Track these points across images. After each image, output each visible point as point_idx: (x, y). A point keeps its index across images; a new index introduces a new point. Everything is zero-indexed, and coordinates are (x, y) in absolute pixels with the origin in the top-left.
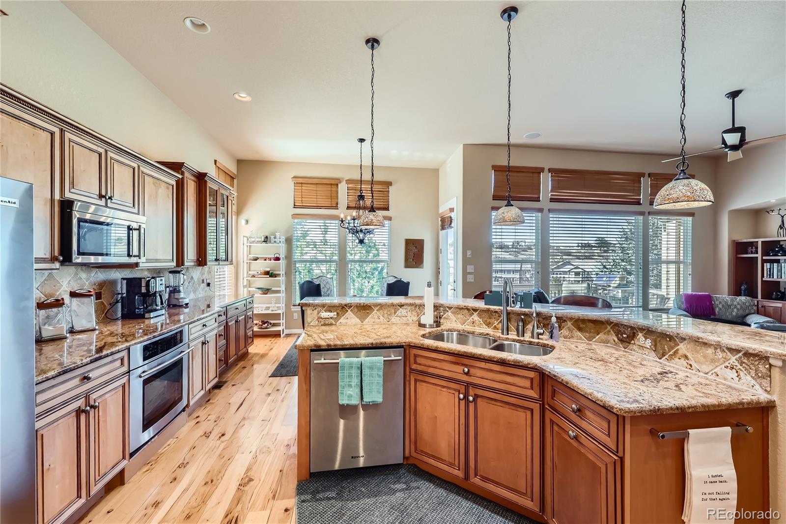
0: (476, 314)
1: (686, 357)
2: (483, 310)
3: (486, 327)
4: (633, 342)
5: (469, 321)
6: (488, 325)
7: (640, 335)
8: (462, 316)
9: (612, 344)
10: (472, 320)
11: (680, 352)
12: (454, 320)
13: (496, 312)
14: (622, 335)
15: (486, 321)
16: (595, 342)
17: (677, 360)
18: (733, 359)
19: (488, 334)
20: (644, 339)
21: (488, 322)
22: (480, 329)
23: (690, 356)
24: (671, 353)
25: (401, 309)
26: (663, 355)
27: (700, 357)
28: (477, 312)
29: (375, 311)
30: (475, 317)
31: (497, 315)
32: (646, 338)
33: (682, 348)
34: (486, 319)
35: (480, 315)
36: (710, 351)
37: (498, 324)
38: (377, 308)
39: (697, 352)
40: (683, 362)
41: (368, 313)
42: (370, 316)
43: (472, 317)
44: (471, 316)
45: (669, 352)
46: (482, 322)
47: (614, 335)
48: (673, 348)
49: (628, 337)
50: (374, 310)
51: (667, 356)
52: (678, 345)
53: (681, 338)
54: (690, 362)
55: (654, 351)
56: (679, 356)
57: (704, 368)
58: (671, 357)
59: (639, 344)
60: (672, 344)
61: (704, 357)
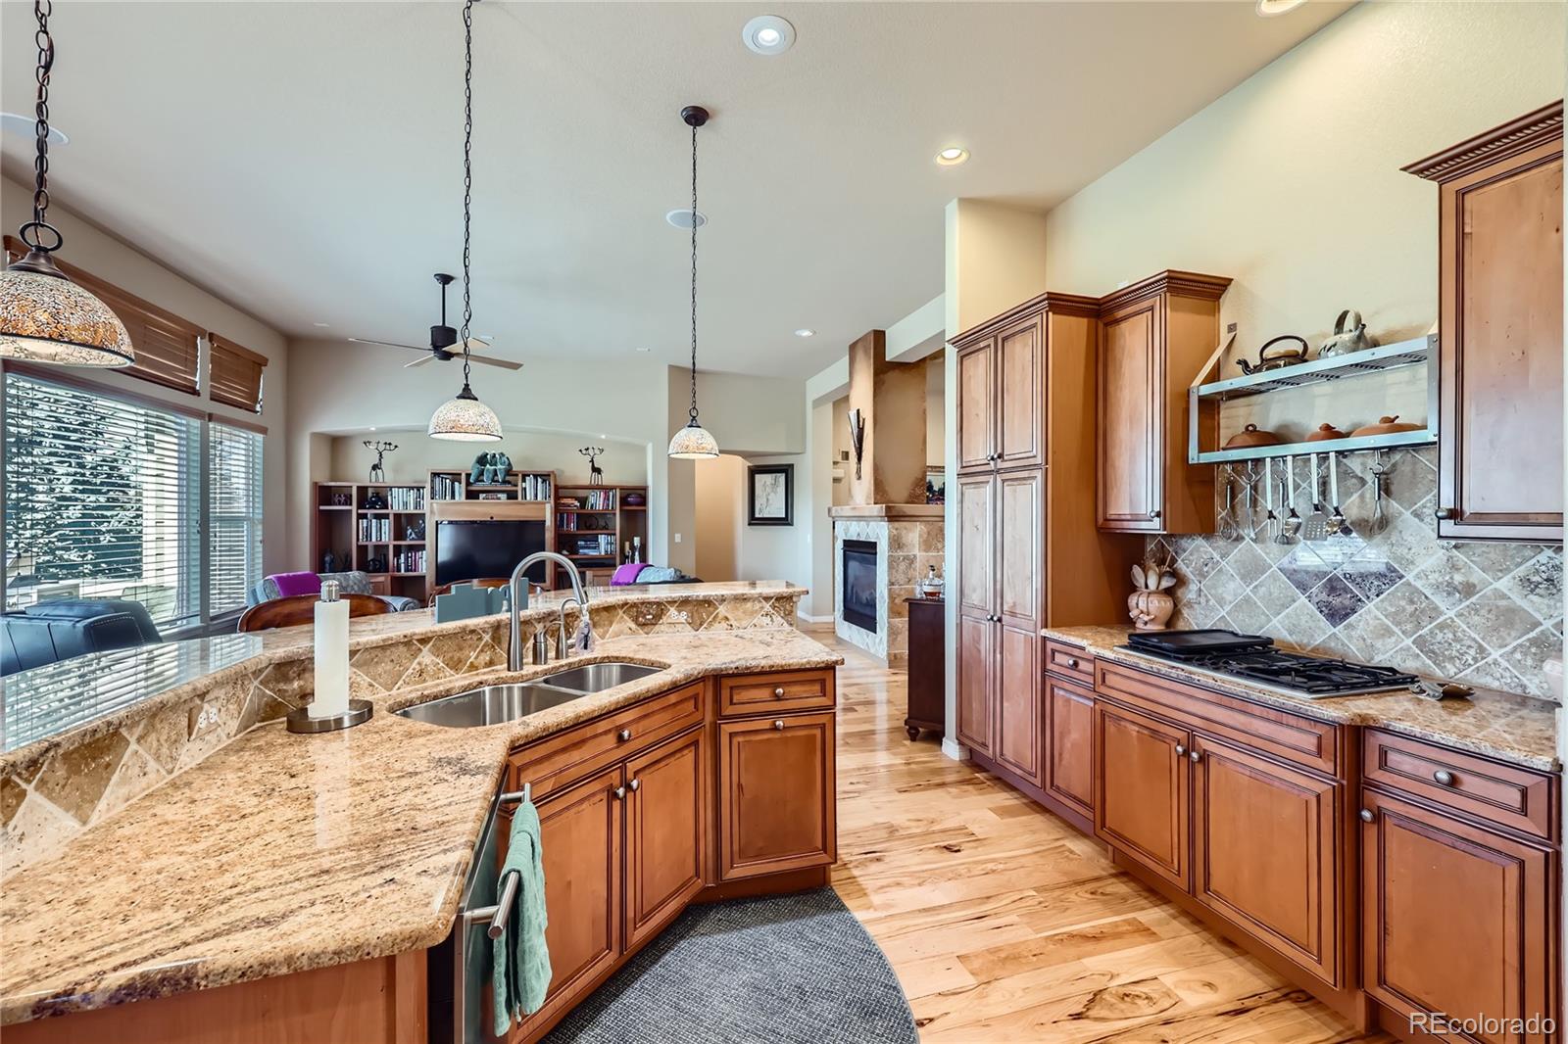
0: (426, 649)
1: (727, 619)
2: (444, 636)
3: (452, 672)
4: (661, 621)
5: (410, 671)
6: (456, 665)
7: (673, 611)
8: (389, 666)
9: (627, 634)
10: (418, 668)
11: (720, 616)
12: (366, 685)
13: (473, 632)
14: (644, 617)
15: (452, 658)
16: (609, 638)
17: (716, 625)
18: (767, 606)
19: (481, 683)
20: (676, 614)
21: (456, 659)
22: (438, 681)
23: (729, 617)
24: (710, 619)
25: (206, 706)
26: (701, 625)
27: (740, 613)
28: (431, 643)
29: (133, 746)
30: (426, 657)
31: (475, 638)
32: (679, 612)
33: (722, 610)
34: (450, 655)
35: (438, 649)
36: (749, 605)
37: (476, 658)
38: (139, 731)
39: (737, 609)
40: (724, 624)
41: (108, 765)
42: (115, 778)
43: (416, 661)
44: (416, 658)
45: (708, 620)
46: (442, 664)
47: (629, 621)
48: (712, 614)
49: (654, 617)
50: (128, 743)
51: (705, 625)
52: (717, 608)
53: (723, 599)
54: (731, 623)
55: (690, 624)
56: (718, 620)
57: (744, 623)
58: (710, 624)
59: (669, 621)
60: (711, 609)
61: (744, 612)
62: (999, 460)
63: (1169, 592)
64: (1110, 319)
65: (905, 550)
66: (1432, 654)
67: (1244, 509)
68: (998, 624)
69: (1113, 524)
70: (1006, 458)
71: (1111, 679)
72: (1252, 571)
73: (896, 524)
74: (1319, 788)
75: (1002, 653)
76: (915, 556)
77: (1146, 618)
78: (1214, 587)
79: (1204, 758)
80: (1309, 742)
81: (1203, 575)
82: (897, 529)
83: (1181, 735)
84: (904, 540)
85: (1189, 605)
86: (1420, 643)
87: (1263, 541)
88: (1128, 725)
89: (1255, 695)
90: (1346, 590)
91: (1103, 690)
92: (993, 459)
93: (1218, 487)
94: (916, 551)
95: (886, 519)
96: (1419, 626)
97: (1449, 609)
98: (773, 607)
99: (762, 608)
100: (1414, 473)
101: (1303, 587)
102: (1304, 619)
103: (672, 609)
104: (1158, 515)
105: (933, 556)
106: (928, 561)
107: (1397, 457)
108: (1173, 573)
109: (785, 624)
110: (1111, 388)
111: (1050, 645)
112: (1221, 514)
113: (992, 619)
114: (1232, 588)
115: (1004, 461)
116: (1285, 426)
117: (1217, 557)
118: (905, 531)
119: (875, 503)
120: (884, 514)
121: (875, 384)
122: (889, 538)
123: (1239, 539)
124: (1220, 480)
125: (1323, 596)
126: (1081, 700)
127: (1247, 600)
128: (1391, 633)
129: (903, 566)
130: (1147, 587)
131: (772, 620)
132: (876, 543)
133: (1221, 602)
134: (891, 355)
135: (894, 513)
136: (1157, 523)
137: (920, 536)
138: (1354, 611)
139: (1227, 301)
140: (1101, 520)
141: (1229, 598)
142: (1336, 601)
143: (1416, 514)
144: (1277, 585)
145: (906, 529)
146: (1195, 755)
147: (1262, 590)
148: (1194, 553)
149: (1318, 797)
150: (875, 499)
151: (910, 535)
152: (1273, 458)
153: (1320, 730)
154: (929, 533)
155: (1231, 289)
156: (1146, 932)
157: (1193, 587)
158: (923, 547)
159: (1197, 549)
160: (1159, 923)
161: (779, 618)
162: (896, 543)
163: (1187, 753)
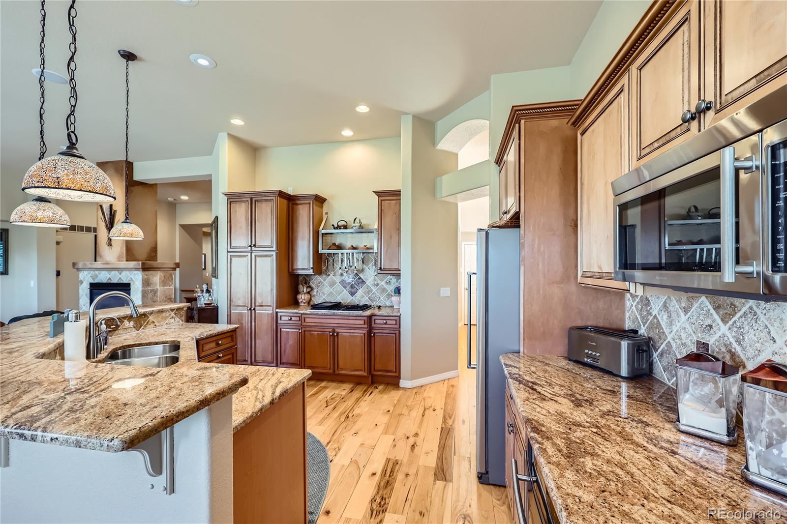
1: (153, 322)
4: (119, 328)
11: (150, 321)
17: (148, 326)
18: (172, 314)
20: (128, 323)
23: (155, 321)
24: (145, 324)
26: (140, 327)
27: (160, 319)
32: (129, 322)
33: (151, 318)
36: (164, 314)
39: (158, 317)
40: (152, 325)
45: (144, 323)
48: (146, 321)
51: (143, 327)
52: (149, 317)
53: (151, 313)
54: (156, 324)
55: (134, 327)
56: (149, 323)
57: (162, 323)
58: (145, 326)
59: (124, 328)
60: (146, 318)
61: (162, 318)
62: (253, 247)
63: (309, 293)
64: (295, 202)
65: (152, 286)
66: (371, 300)
67: (330, 267)
68: (253, 311)
69: (295, 272)
70: (257, 246)
71: (307, 320)
72: (332, 284)
73: (147, 273)
74: (364, 332)
75: (255, 322)
76: (157, 289)
77: (305, 301)
78: (322, 290)
79: (338, 333)
80: (362, 322)
81: (318, 286)
82: (147, 275)
83: (330, 330)
84: (151, 281)
85: (314, 296)
86: (369, 298)
87: (335, 275)
88: (314, 332)
89: (351, 314)
90: (355, 287)
91: (304, 324)
92: (250, 246)
93: (323, 259)
94: (158, 287)
95: (141, 269)
96: (369, 294)
97: (374, 289)
98: (175, 314)
99: (170, 315)
100: (368, 259)
101: (345, 287)
102: (345, 296)
103: (126, 321)
104: (312, 268)
105: (167, 289)
106: (164, 292)
107: (365, 254)
108: (310, 287)
109: (180, 321)
110: (295, 226)
111: (279, 315)
112: (324, 268)
113: (250, 309)
114: (327, 289)
115: (255, 247)
116: (340, 244)
117: (322, 281)
118: (151, 276)
119: (127, 261)
120: (140, 267)
121: (127, 192)
122: (143, 280)
123: (329, 275)
124: (323, 258)
125: (350, 289)
126: (293, 330)
127: (331, 293)
128: (364, 297)
129: (150, 295)
130: (303, 291)
131: (175, 320)
132: (129, 284)
133: (324, 294)
134: (137, 177)
135: (146, 267)
136: (311, 271)
137: (160, 278)
138: (356, 292)
139: (325, 205)
140: (290, 270)
141: (326, 292)
142: (353, 290)
143: (369, 268)
144: (339, 287)
145: (152, 275)
146: (335, 334)
147: (335, 289)
148: (316, 280)
149: (364, 334)
150: (127, 258)
151: (155, 278)
152: (347, 253)
153: (365, 318)
154: (165, 277)
155: (326, 202)
156: (325, 388)
157: (315, 290)
158: (162, 284)
159: (316, 279)
160: (326, 384)
161: (178, 319)
162: (146, 283)
163: (333, 334)
